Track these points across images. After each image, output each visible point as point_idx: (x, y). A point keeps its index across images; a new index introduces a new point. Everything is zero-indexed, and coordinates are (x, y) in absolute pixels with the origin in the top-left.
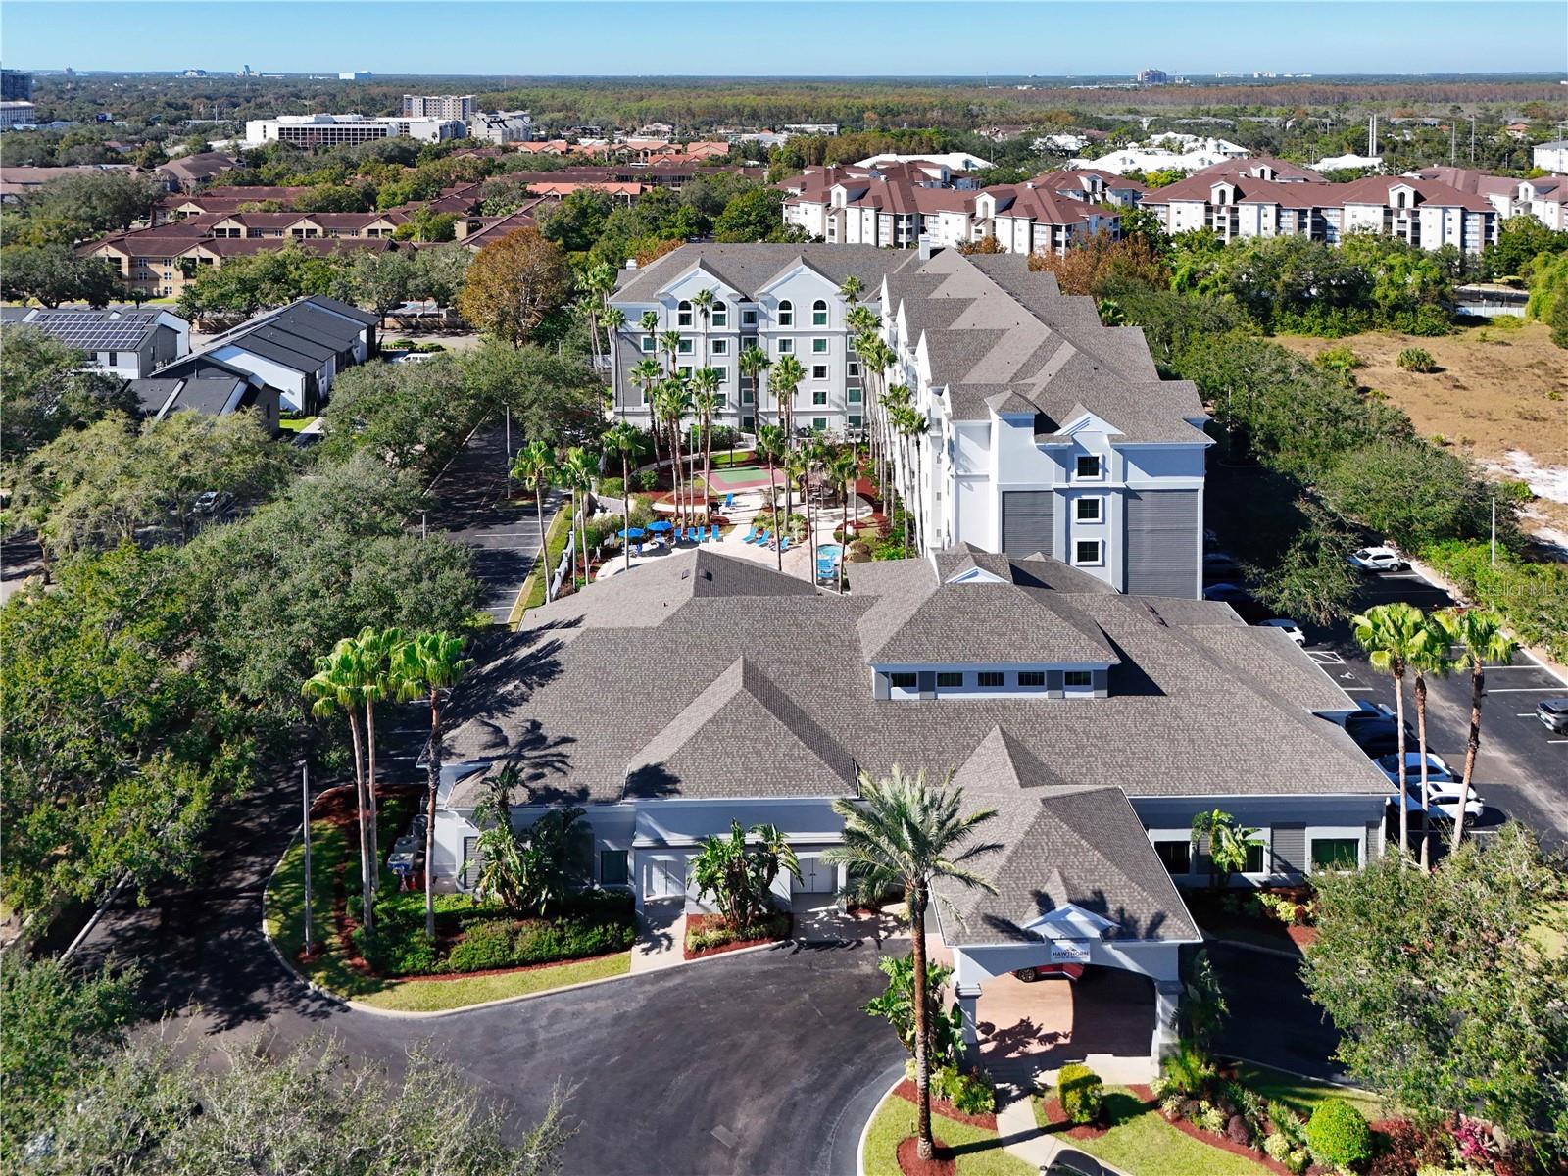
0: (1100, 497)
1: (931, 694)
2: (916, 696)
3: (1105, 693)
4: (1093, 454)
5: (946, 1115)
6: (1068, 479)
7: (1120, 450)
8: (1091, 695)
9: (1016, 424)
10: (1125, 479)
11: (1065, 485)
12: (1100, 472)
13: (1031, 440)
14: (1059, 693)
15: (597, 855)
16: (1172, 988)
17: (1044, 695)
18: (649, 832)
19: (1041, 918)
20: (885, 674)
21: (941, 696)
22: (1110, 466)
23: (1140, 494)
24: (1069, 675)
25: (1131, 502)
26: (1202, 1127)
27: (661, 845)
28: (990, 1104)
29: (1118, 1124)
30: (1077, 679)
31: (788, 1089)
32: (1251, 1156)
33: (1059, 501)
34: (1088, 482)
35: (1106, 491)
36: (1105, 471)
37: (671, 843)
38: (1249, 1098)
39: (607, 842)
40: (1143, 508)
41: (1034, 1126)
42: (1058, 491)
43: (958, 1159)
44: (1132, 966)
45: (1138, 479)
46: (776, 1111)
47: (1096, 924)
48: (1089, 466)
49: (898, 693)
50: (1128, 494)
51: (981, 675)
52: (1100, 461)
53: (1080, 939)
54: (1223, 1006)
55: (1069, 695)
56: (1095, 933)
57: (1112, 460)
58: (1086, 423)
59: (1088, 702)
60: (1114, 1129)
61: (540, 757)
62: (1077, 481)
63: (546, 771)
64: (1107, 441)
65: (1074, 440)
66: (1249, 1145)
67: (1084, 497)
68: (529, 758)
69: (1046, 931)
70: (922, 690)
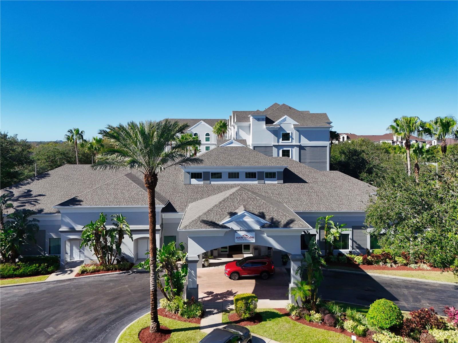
0: (290, 149)
1: (208, 182)
2: (202, 183)
3: (282, 181)
4: (288, 132)
5: (175, 319)
6: (278, 142)
7: (298, 131)
8: (276, 182)
9: (258, 120)
10: (300, 142)
11: (277, 144)
12: (290, 139)
13: (265, 126)
14: (262, 181)
15: (47, 241)
16: (298, 257)
17: (256, 182)
18: (67, 224)
19: (230, 219)
20: (188, 173)
21: (212, 183)
22: (294, 137)
23: (306, 148)
24: (267, 173)
25: (302, 151)
26: (310, 321)
27: (73, 231)
28: (199, 313)
29: (266, 321)
30: (271, 175)
31: (98, 314)
32: (336, 331)
33: (275, 150)
34: (286, 143)
35: (293, 146)
36: (292, 139)
37: (77, 229)
38: (336, 309)
39: (51, 234)
40: (307, 153)
41: (221, 322)
42: (275, 146)
43: (172, 334)
44: (277, 246)
45: (305, 142)
46: (85, 322)
47: (258, 222)
48: (286, 137)
49: (194, 181)
50: (301, 148)
51: (229, 174)
52: (290, 135)
53: (250, 230)
54: (323, 262)
55: (266, 182)
56: (257, 227)
57: (295, 134)
58: (285, 120)
59: (274, 185)
60: (263, 323)
61: (27, 200)
62: (281, 142)
63: (27, 204)
64: (293, 127)
65: (280, 126)
66: (335, 327)
67: (285, 149)
68: (20, 201)
69: (234, 226)
70: (204, 180)
